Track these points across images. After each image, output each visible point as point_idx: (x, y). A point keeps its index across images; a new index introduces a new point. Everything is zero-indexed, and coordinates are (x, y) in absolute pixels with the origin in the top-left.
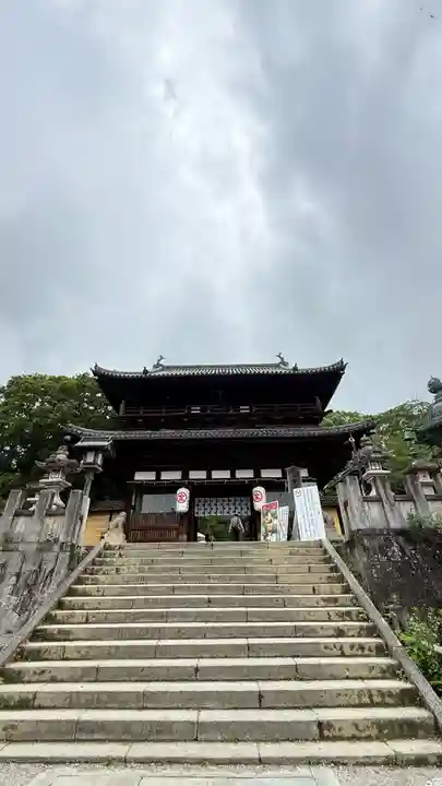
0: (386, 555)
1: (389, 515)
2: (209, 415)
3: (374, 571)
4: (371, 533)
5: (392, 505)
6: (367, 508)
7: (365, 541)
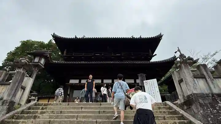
0: (216, 109)
1: (212, 86)
2: (103, 56)
3: (209, 119)
4: (203, 96)
5: (212, 80)
6: (196, 82)
7: (200, 100)
